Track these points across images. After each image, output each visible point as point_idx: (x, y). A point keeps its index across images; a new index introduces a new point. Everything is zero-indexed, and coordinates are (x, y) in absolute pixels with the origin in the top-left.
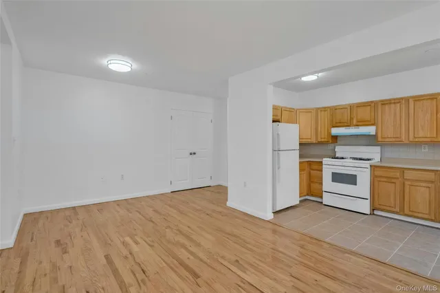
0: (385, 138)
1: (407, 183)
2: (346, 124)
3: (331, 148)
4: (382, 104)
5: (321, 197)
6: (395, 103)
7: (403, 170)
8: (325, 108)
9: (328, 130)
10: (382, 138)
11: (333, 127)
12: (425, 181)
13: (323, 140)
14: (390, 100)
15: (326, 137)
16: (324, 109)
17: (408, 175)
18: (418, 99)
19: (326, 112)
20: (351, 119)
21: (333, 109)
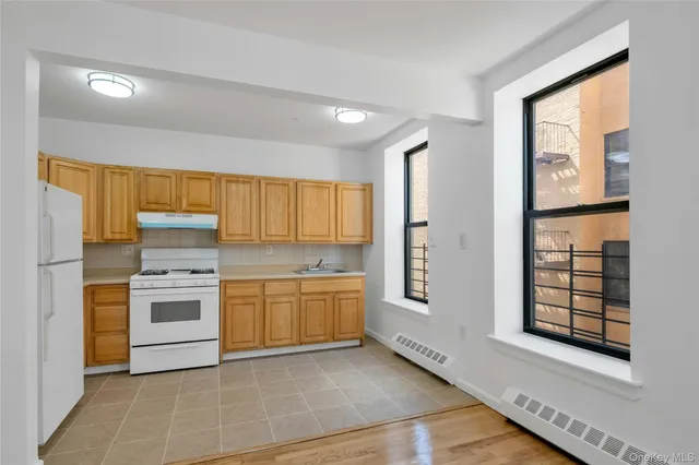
0: (231, 235)
1: (268, 300)
2: (168, 208)
3: (128, 253)
4: (228, 181)
5: (127, 360)
6: (244, 182)
7: (263, 283)
8: (125, 168)
9: (129, 216)
10: (227, 235)
11: (142, 210)
12: (286, 295)
13: (117, 236)
14: (237, 176)
15: (125, 230)
16: (122, 171)
17: (271, 289)
18: (272, 182)
19: (125, 178)
20: (179, 199)
21: (143, 175)
